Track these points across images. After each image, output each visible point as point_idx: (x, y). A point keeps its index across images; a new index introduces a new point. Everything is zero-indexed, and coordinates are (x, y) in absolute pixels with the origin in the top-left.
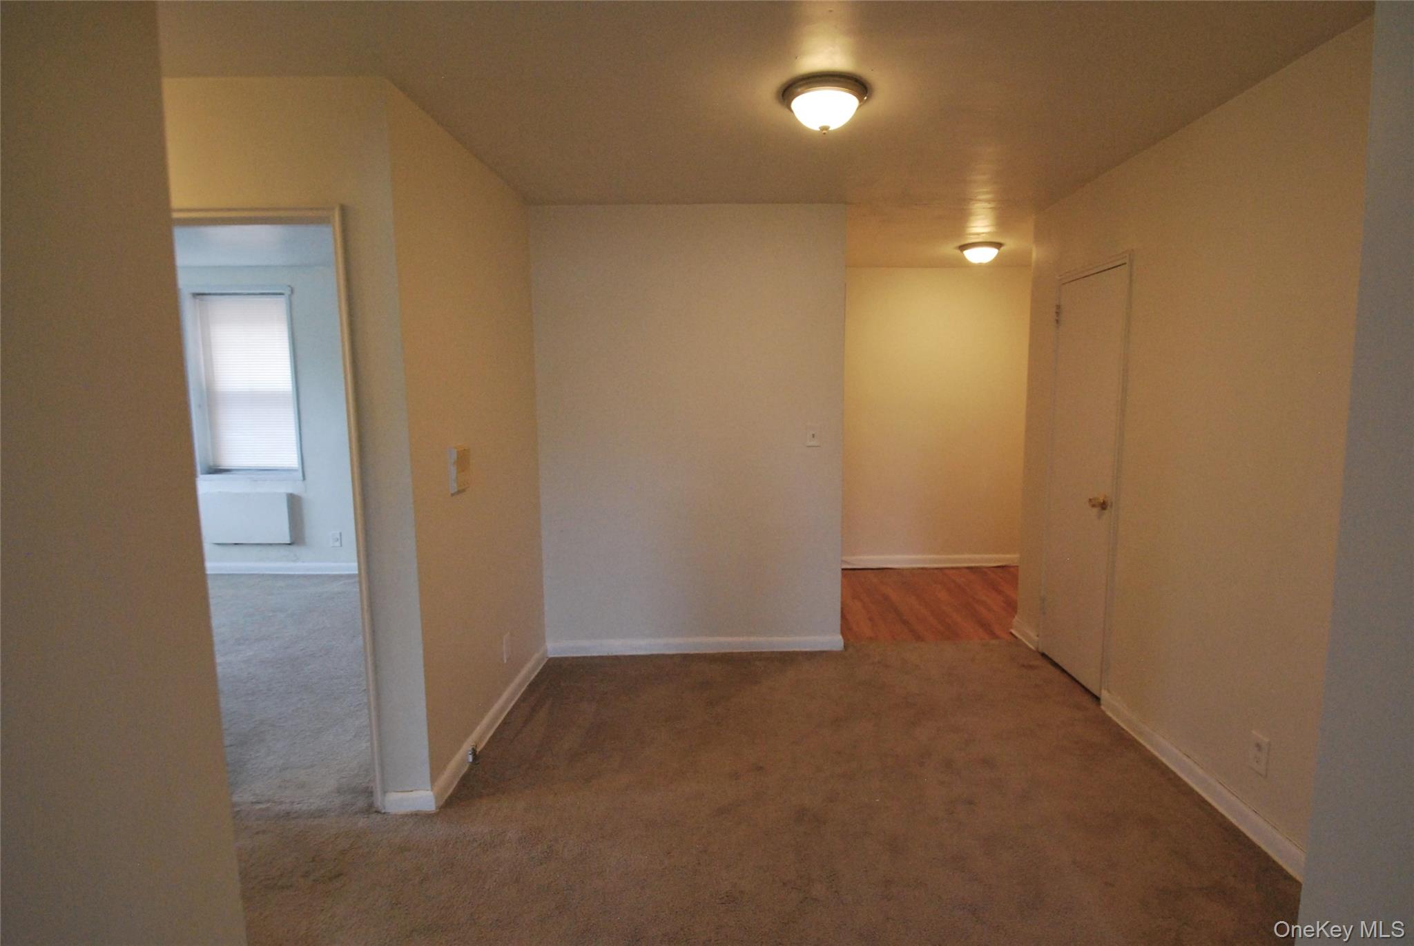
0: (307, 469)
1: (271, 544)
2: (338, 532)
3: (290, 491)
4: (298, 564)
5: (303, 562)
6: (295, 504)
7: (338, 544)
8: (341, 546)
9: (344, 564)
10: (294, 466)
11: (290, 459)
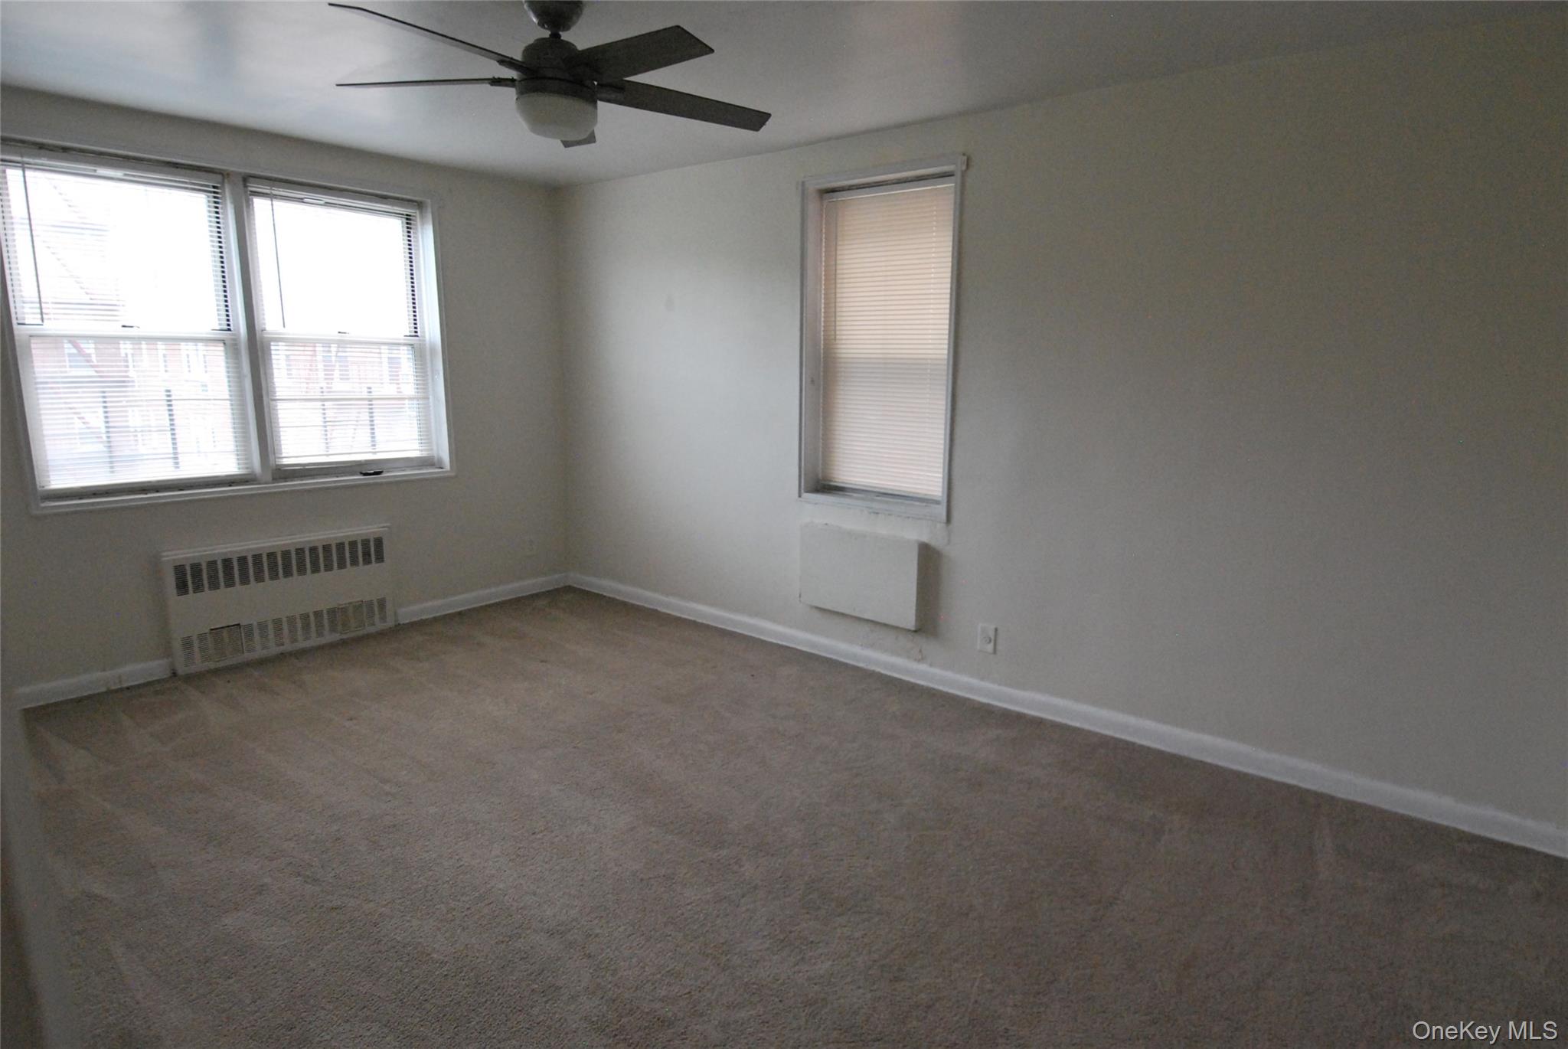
0: (954, 503)
1: (886, 625)
2: (993, 627)
3: (925, 539)
4: (923, 667)
5: (931, 665)
6: (929, 560)
7: (990, 647)
8: (995, 651)
9: (995, 687)
10: (936, 494)
11: (930, 481)
